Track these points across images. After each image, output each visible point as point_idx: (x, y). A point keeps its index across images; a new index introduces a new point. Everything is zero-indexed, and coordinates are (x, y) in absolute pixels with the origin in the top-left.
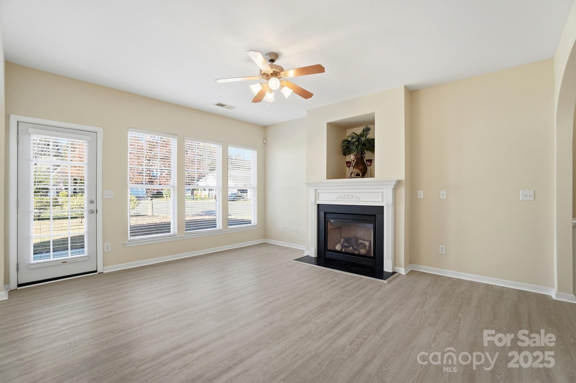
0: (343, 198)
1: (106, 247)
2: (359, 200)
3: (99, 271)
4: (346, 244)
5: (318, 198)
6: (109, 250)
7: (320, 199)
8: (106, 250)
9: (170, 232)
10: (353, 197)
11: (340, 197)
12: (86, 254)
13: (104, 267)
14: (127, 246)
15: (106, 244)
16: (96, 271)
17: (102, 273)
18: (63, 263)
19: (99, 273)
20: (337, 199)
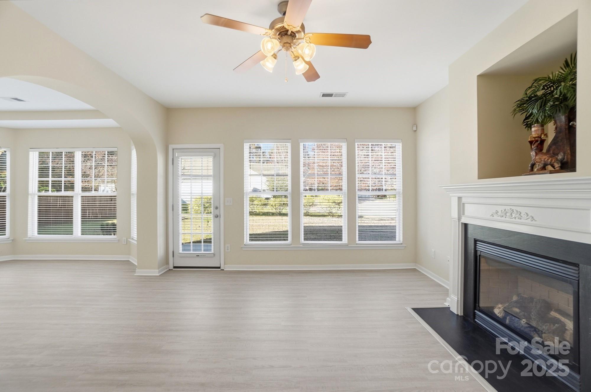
0: (503, 216)
1: (226, 248)
2: (534, 222)
3: (222, 268)
4: (517, 310)
5: (464, 214)
6: (229, 251)
7: (466, 213)
8: (226, 251)
9: (287, 240)
10: (521, 215)
11: (497, 212)
12: (212, 252)
13: (226, 265)
14: (244, 249)
15: (227, 245)
16: (219, 268)
17: (224, 270)
18: (197, 256)
19: (221, 270)
20: (491, 217)
